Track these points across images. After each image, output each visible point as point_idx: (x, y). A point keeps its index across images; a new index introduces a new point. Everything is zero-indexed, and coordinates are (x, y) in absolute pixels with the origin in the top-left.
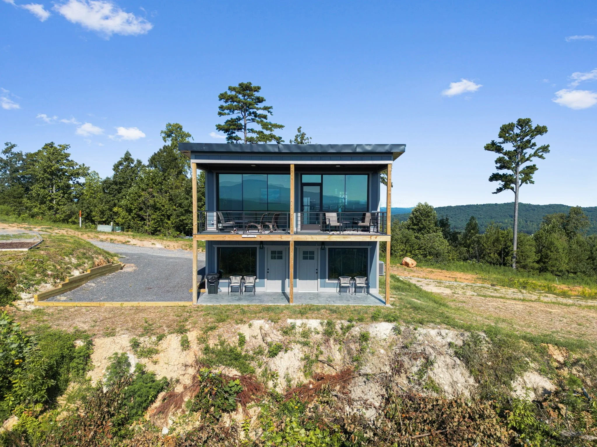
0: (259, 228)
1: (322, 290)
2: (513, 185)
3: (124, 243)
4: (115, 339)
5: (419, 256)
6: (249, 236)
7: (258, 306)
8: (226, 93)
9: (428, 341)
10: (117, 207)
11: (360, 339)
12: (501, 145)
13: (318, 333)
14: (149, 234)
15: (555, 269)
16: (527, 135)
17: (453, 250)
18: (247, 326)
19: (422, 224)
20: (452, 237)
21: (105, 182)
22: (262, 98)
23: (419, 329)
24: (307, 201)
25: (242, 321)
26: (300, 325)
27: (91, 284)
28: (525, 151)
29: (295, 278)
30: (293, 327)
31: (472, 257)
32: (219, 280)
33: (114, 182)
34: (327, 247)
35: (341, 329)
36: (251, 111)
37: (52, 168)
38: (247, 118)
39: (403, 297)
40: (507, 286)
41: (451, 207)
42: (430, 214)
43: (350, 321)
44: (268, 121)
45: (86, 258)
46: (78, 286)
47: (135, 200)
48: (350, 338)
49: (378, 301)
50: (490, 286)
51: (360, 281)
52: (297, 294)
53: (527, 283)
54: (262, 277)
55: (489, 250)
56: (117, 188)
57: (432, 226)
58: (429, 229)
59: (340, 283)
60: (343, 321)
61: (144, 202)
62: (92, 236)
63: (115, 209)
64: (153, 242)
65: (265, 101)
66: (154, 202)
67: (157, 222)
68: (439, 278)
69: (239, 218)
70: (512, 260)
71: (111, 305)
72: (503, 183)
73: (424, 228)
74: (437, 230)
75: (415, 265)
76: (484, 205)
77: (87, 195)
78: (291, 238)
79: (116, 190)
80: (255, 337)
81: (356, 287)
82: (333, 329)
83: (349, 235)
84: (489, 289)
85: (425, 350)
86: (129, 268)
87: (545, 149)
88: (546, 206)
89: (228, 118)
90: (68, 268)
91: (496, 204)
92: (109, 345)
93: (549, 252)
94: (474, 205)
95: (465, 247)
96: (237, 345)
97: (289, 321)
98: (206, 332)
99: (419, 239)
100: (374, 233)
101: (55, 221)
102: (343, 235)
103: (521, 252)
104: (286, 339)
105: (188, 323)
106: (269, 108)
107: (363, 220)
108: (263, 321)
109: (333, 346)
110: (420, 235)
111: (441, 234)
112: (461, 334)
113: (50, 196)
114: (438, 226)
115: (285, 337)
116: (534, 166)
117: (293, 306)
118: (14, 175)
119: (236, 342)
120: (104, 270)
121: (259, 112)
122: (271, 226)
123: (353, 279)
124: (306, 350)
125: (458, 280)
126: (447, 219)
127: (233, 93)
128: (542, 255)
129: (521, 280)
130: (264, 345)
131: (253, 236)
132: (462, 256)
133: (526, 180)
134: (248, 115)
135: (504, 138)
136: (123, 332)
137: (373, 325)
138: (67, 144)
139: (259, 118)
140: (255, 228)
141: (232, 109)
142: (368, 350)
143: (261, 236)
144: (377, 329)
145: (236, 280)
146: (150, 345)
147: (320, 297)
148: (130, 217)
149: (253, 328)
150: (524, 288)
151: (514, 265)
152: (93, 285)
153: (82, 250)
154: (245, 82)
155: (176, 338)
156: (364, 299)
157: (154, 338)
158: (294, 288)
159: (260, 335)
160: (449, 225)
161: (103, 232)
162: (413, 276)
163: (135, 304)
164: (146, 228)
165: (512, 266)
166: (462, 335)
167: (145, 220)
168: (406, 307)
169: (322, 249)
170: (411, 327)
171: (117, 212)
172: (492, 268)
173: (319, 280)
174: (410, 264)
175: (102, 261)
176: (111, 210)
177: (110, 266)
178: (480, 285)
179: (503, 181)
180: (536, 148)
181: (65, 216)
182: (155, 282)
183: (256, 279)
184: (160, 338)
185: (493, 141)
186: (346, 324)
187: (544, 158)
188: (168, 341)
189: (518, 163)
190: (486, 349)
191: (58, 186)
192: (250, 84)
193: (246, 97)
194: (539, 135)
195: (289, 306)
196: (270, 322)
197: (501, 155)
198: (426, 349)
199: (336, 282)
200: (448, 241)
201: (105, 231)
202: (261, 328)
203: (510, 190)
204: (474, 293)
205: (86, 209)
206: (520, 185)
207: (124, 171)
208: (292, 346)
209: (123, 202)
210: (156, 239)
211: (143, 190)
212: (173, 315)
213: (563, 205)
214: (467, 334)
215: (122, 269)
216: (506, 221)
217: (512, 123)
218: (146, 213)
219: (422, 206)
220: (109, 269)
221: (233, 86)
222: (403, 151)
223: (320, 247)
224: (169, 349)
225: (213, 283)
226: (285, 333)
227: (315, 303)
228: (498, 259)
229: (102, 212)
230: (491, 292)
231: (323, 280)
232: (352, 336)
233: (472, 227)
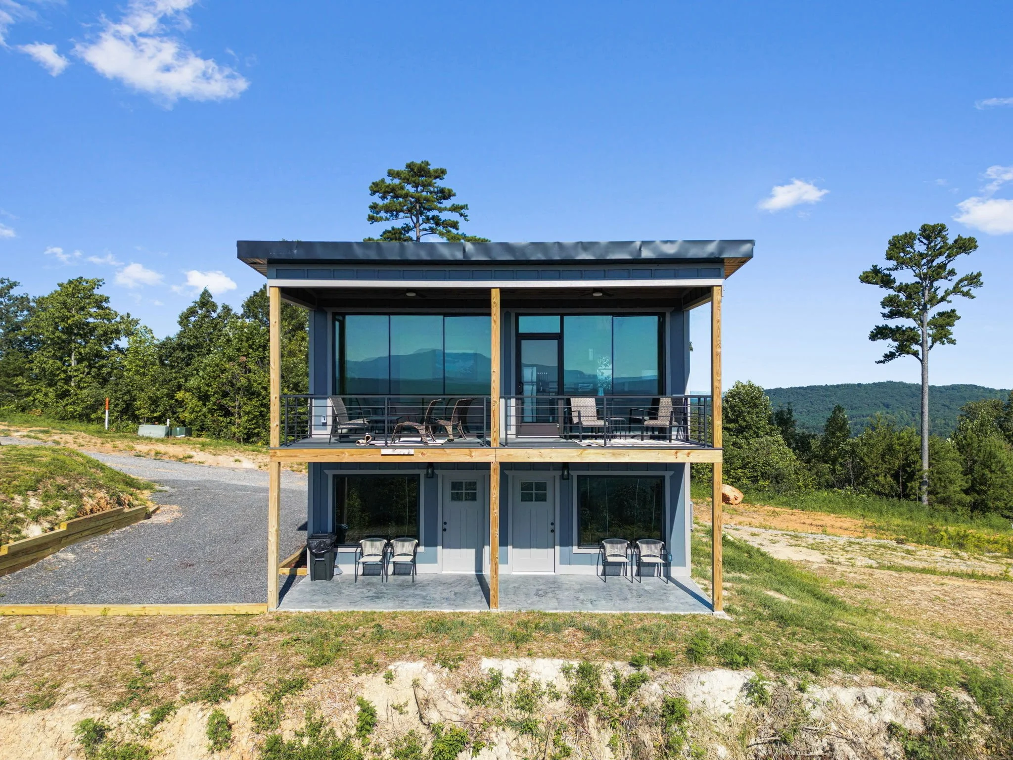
0: (423, 432)
1: (565, 570)
2: (915, 347)
3: (180, 460)
4: (48, 717)
5: (745, 481)
6: (398, 451)
7: (414, 616)
8: (383, 181)
9: (838, 723)
10: (182, 392)
11: (663, 716)
12: (892, 273)
13: (557, 697)
14: (239, 441)
15: (1001, 504)
16: (941, 254)
17: (804, 467)
18: (380, 678)
19: (745, 421)
20: (801, 444)
21: (163, 345)
22: (450, 191)
23: (810, 688)
24: (529, 374)
25: (370, 663)
26: (512, 676)
27: (67, 555)
28: (936, 284)
29: (504, 542)
30: (496, 680)
31: (843, 482)
32: (336, 547)
33: (179, 345)
34: (574, 474)
35: (616, 686)
36: (431, 214)
37: (69, 322)
38: (421, 228)
39: (748, 587)
40: (927, 542)
41: (781, 389)
42: (757, 402)
43: (635, 664)
44: (460, 232)
45: (66, 497)
46: (33, 561)
47: (215, 378)
48: (638, 712)
49: (694, 601)
50: (895, 544)
51: (650, 552)
52: (508, 580)
53: (965, 536)
54: (431, 542)
55: (876, 468)
56: (183, 356)
57: (762, 423)
58: (758, 428)
59: (604, 556)
60: (618, 664)
61: (231, 382)
62: (121, 446)
63: (180, 395)
64: (237, 457)
65: (454, 195)
66: (249, 381)
67: (253, 419)
68: (792, 526)
69: (375, 411)
70: (920, 489)
71: (82, 613)
72: (896, 344)
73: (748, 427)
74: (772, 430)
75: (740, 500)
76: (838, 386)
77: (130, 370)
78: (493, 456)
79: (183, 360)
80: (399, 709)
81: (640, 564)
82: (596, 689)
83: (625, 447)
84: (895, 550)
85: (832, 750)
86: (164, 517)
87: (974, 280)
88: (946, 388)
89: (387, 225)
90: (17, 520)
91: (859, 385)
92: (28, 736)
93: (986, 472)
94: (821, 387)
95: (826, 462)
96: (353, 732)
97: (487, 664)
98: (276, 698)
99: (740, 447)
100: (679, 443)
101: (63, 419)
102: (612, 447)
103: (938, 473)
104: (478, 714)
105: (239, 669)
106: (462, 208)
107: (654, 414)
108: (421, 664)
109: (594, 733)
110: (741, 441)
111: (780, 438)
112: (916, 699)
113: (65, 372)
114: (773, 424)
115: (476, 709)
116: (953, 311)
117: (498, 615)
118: (11, 335)
119: (349, 723)
120: (101, 522)
121: (445, 216)
122: (450, 429)
123: (633, 545)
124: (528, 745)
125: (829, 530)
126: (790, 412)
127: (397, 181)
128: (975, 479)
129: (952, 530)
130: (423, 730)
131: (406, 451)
132: (822, 480)
133: (941, 338)
134: (424, 222)
135: (897, 259)
136: (74, 695)
137: (695, 676)
138: (99, 278)
139: (444, 227)
140: (413, 431)
141: (393, 211)
142: (685, 747)
143: (425, 451)
144: (706, 689)
145: (372, 550)
146: (133, 736)
147: (559, 588)
148: (204, 410)
149: (395, 683)
150: (961, 546)
151: (925, 497)
152: (71, 556)
153: (60, 480)
154: (418, 161)
155: (201, 714)
156: (661, 596)
157: (145, 715)
158: (500, 566)
159: (412, 703)
160: (794, 422)
161: (147, 438)
162: (740, 523)
163: (135, 609)
164: (234, 429)
165: (920, 499)
166: (918, 702)
167: (233, 415)
168: (760, 617)
169: (562, 477)
170: (790, 684)
171: (183, 401)
172: (884, 504)
173: (558, 548)
174: (732, 497)
175: (102, 501)
176: (171, 397)
177: (119, 512)
178: (875, 542)
179: (895, 340)
180: (956, 279)
181: (84, 409)
182: (207, 549)
183: (418, 545)
184: (160, 716)
185: (875, 267)
186: (627, 672)
187: (973, 297)
188: (178, 724)
189: (925, 305)
190: (982, 741)
191: (80, 354)
192: (427, 164)
193: (420, 189)
194: (963, 255)
195: (489, 614)
196: (438, 666)
197: (892, 292)
198: (836, 747)
199: (596, 551)
200: (794, 450)
201: (151, 435)
202: (416, 684)
203: (911, 357)
204: (871, 562)
205: (125, 394)
206: (931, 347)
207: (199, 325)
208: (493, 735)
209: (193, 382)
210: (245, 450)
211: (230, 359)
212: (211, 644)
213: (976, 387)
214: (930, 698)
215: (148, 516)
216: (878, 413)
217: (911, 232)
218: (234, 402)
219: (744, 386)
220: (115, 518)
221: (396, 169)
222: (749, 257)
223: (559, 473)
224: (177, 747)
225: (322, 555)
226: (477, 698)
227: (550, 607)
228: (892, 487)
229: (155, 401)
230: (903, 558)
231: (566, 549)
232: (644, 710)
233: (836, 426)
